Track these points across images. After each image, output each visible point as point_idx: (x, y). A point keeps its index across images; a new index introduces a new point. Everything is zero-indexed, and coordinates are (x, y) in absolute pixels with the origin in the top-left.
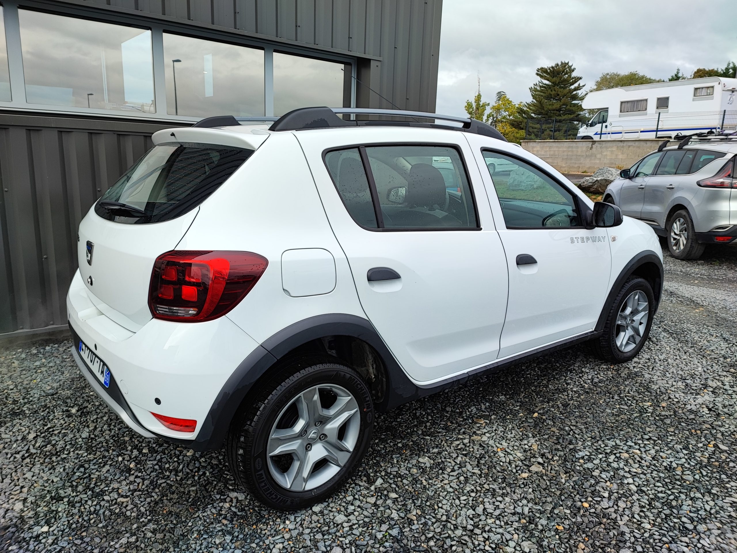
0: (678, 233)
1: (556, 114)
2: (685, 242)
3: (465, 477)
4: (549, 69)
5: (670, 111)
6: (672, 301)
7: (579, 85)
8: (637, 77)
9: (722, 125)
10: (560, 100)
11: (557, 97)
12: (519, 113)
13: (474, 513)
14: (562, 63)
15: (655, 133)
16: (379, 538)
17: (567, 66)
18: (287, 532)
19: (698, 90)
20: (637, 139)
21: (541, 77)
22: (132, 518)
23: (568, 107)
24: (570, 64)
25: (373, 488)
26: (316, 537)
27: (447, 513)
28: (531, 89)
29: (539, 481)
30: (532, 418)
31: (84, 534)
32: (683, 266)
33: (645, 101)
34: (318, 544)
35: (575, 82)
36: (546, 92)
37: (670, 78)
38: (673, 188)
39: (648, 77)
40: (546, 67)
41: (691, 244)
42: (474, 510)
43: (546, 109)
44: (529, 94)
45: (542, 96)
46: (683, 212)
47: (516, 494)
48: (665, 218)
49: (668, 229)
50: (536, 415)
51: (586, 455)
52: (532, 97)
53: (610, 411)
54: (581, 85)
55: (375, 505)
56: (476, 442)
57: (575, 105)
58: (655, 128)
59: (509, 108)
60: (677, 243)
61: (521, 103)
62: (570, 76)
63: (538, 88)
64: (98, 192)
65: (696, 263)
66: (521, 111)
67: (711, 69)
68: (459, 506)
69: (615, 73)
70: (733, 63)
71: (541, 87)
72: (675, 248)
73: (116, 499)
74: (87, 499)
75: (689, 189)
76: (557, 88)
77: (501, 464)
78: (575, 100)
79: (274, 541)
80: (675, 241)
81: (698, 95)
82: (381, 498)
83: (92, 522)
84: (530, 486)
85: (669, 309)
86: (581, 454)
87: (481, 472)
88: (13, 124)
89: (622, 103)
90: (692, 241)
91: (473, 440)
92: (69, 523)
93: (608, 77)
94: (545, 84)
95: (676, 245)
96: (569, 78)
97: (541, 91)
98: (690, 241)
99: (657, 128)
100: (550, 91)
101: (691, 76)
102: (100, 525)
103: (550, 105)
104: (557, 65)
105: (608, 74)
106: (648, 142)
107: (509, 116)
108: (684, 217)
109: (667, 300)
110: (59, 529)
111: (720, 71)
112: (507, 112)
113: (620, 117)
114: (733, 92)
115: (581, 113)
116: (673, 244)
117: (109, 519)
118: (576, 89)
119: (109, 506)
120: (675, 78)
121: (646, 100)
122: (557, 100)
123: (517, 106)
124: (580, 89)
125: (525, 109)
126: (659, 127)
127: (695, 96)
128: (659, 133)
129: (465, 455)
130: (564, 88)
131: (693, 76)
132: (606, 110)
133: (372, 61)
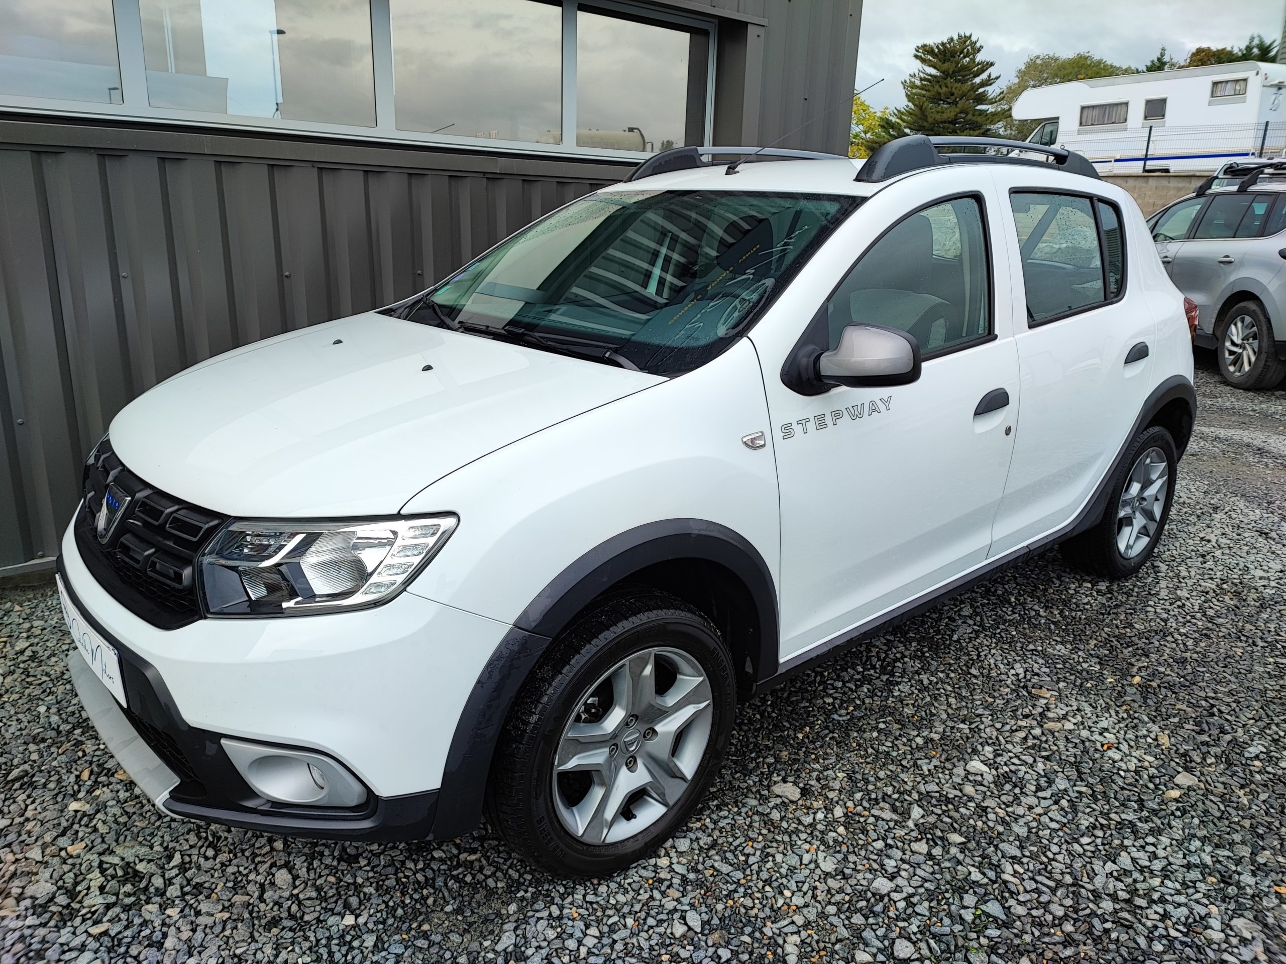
0: (1238, 340)
1: (948, 128)
2: (1253, 359)
3: (1068, 801)
4: (937, 47)
5: (1167, 125)
6: (1267, 465)
7: (989, 76)
8: (1089, 63)
9: (1262, 149)
10: (955, 103)
11: (950, 98)
12: (883, 127)
13: (1116, 867)
14: (960, 36)
15: (1142, 163)
16: (970, 921)
17: (968, 43)
18: (794, 911)
19: (1219, 85)
20: (1111, 174)
21: (923, 61)
22: (500, 892)
23: (970, 116)
24: (974, 39)
25: (910, 824)
26: (852, 920)
27: (1068, 870)
28: (904, 83)
29: (1204, 803)
30: (1131, 685)
31: (426, 927)
32: (1252, 401)
33: (1124, 106)
34: (864, 934)
35: (983, 71)
36: (931, 89)
37: (1149, 64)
38: (1230, 262)
39: (1109, 63)
40: (932, 44)
41: (1266, 361)
42: (1114, 862)
43: (930, 120)
44: (902, 92)
45: (924, 96)
46: (1252, 306)
47: (1175, 829)
48: (1215, 316)
49: (1218, 334)
50: (1137, 679)
51: (1262, 752)
52: (906, 99)
53: (1262, 669)
54: (993, 76)
55: (930, 856)
56: (1056, 734)
57: (982, 112)
58: (1141, 153)
59: (864, 119)
60: (1237, 360)
61: (887, 108)
62: (973, 60)
63: (918, 83)
64: (285, 279)
65: (1273, 394)
66: (887, 123)
67: (1220, 47)
68: (1084, 854)
69: (1051, 55)
70: (1259, 36)
71: (921, 79)
72: (1232, 369)
73: (457, 856)
74: (401, 858)
75: (1264, 264)
76: (949, 81)
77: (1122, 773)
78: (981, 104)
79: (779, 929)
80: (1232, 357)
81: (1219, 94)
82: (936, 844)
83: (430, 901)
84: (1193, 813)
85: (1269, 479)
86: (1253, 750)
87: (1094, 791)
88: (135, 147)
89: (1083, 108)
90: (1268, 357)
91: (1050, 731)
92: (387, 906)
93: (1038, 61)
94: (930, 75)
95: (1234, 363)
96: (971, 64)
97: (922, 88)
98: (1263, 357)
99: (1146, 155)
100: (937, 87)
101: (1186, 60)
102: (448, 909)
103: (938, 112)
104: (952, 39)
105: (1038, 57)
106: (1129, 179)
107: (865, 133)
108: (1252, 314)
109: (1258, 462)
110: (375, 919)
111: (1236, 51)
112: (861, 127)
113: (1079, 132)
114: (1280, 89)
115: (992, 127)
116: (1228, 362)
117: (459, 895)
118: (984, 84)
119: (449, 869)
120: (1158, 64)
121: (1127, 104)
122: (949, 103)
123: (879, 114)
124: (991, 84)
125: (894, 119)
126: (1149, 153)
127: (1212, 96)
128: (1148, 163)
129: (1047, 758)
130: (963, 82)
131: (1188, 61)
132: (1055, 121)
133: (750, 27)
